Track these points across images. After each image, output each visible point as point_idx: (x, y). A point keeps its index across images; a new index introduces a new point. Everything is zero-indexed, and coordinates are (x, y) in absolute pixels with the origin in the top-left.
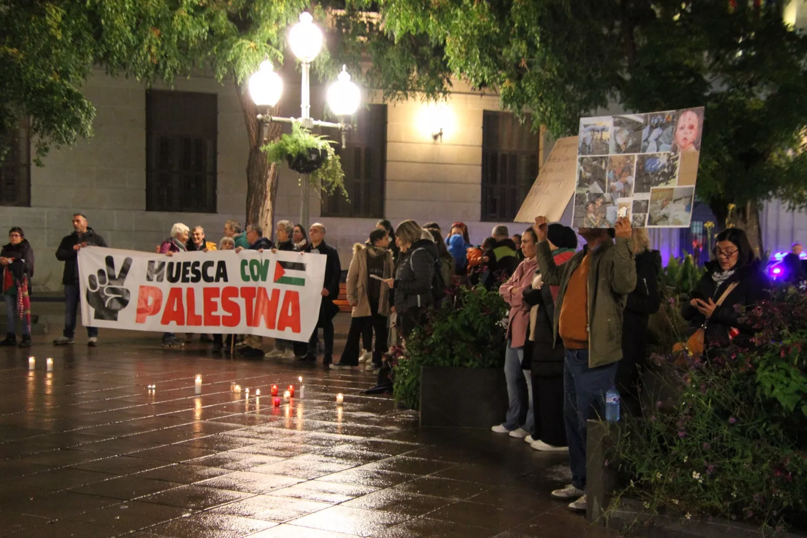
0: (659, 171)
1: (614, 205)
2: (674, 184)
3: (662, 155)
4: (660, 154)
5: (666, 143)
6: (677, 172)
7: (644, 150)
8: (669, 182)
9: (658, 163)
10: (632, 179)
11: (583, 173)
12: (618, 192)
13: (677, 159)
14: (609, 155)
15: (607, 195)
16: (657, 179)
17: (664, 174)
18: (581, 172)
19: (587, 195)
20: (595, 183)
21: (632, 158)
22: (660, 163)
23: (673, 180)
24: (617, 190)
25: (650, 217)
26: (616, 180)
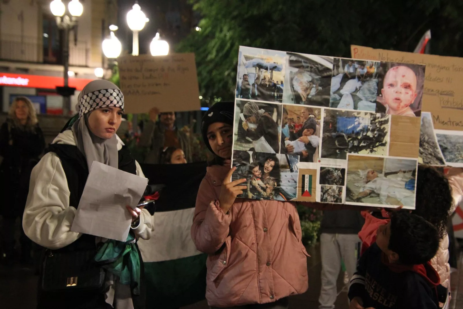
0: (358, 133)
1: (292, 171)
2: (382, 152)
3: (362, 115)
4: (359, 113)
5: (367, 99)
6: (387, 139)
7: (335, 104)
8: (374, 149)
9: (356, 123)
10: (317, 140)
11: (244, 123)
12: (297, 154)
13: (386, 122)
14: (283, 104)
15: (281, 158)
16: (356, 143)
17: (366, 138)
18: (240, 122)
19: (251, 153)
20: (263, 138)
21: (316, 112)
22: (359, 124)
23: (381, 148)
24: (295, 151)
25: (348, 191)
26: (293, 138)
